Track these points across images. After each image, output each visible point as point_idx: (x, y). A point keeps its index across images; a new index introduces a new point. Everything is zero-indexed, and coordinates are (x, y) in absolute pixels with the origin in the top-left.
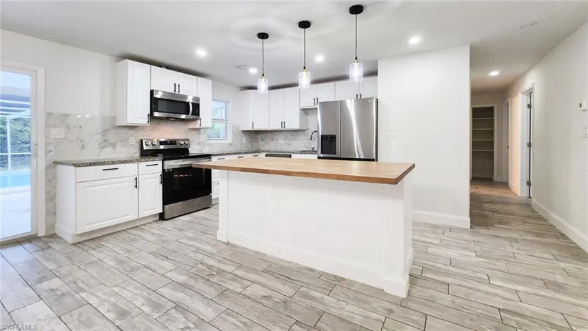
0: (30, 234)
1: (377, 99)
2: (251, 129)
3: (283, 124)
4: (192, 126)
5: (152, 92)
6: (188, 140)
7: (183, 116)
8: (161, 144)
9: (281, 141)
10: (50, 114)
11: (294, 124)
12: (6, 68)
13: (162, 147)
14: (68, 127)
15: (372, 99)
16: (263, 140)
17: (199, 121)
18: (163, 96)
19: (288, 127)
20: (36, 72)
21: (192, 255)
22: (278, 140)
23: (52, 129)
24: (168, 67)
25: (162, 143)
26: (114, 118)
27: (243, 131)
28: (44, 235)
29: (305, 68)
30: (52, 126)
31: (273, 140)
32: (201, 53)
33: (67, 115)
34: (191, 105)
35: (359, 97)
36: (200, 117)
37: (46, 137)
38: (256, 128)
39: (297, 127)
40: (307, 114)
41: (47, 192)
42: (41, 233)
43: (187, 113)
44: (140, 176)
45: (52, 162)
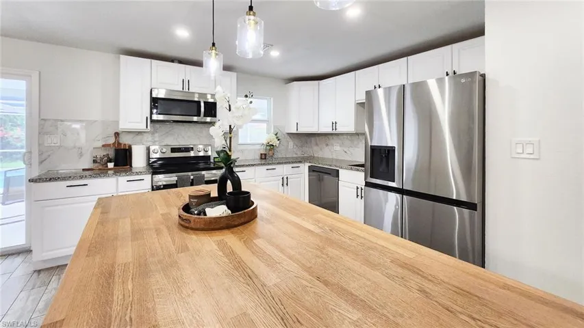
0: (24, 246)
1: (483, 76)
2: (295, 131)
7: (195, 119)
9: (337, 148)
12: (6, 75)
16: (317, 145)
19: (340, 129)
20: (30, 76)
22: (333, 145)
26: (117, 122)
27: (288, 134)
30: (47, 133)
31: (327, 145)
32: (182, 33)
34: (202, 104)
37: (39, 145)
38: (302, 130)
43: (199, 115)
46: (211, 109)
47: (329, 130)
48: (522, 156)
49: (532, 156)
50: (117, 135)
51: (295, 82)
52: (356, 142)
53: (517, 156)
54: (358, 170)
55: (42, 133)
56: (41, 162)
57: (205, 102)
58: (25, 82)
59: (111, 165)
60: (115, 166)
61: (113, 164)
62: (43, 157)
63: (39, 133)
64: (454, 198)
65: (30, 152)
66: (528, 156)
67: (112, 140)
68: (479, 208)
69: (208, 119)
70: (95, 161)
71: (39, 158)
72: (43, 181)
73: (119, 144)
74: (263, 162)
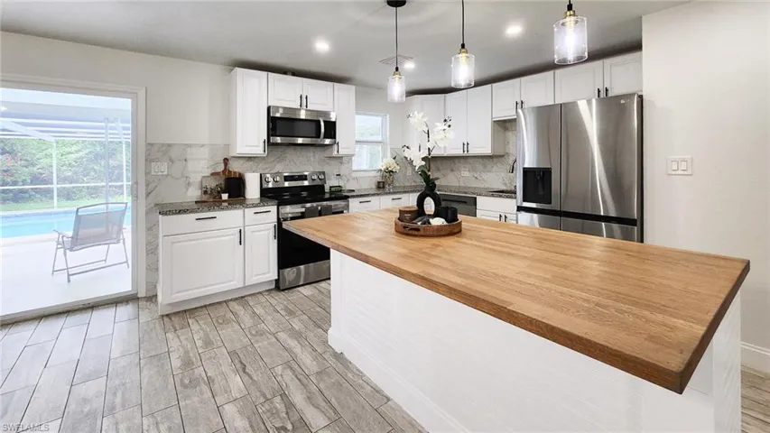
3: (466, 145)
4: (327, 153)
5: (269, 109)
6: (324, 173)
8: (286, 180)
9: (466, 174)
10: (152, 145)
11: (482, 145)
13: (287, 184)
14: (171, 160)
15: (629, 96)
17: (336, 146)
18: (284, 113)
19: (473, 151)
21: (279, 370)
23: (153, 164)
24: (296, 73)
25: (287, 178)
28: (144, 295)
29: (463, 46)
30: (152, 161)
31: (452, 170)
32: (322, 46)
33: (169, 145)
34: (322, 124)
35: (603, 95)
36: (337, 140)
39: (488, 150)
40: (506, 129)
41: (148, 243)
42: (142, 294)
44: (246, 228)
45: (153, 205)
46: (331, 129)
47: (459, 152)
48: (677, 172)
49: (685, 173)
50: (226, 161)
51: (416, 96)
52: (489, 166)
53: (673, 173)
54: (501, 196)
55: (149, 160)
56: (148, 195)
57: (325, 122)
58: (130, 100)
59: (225, 196)
60: (229, 197)
61: (227, 195)
62: (151, 187)
63: (146, 160)
64: (602, 214)
65: (137, 183)
66: (682, 172)
67: (221, 168)
68: (638, 223)
69: (327, 141)
70: (205, 192)
71: (146, 189)
72: (173, 214)
73: (230, 172)
74: (381, 191)
